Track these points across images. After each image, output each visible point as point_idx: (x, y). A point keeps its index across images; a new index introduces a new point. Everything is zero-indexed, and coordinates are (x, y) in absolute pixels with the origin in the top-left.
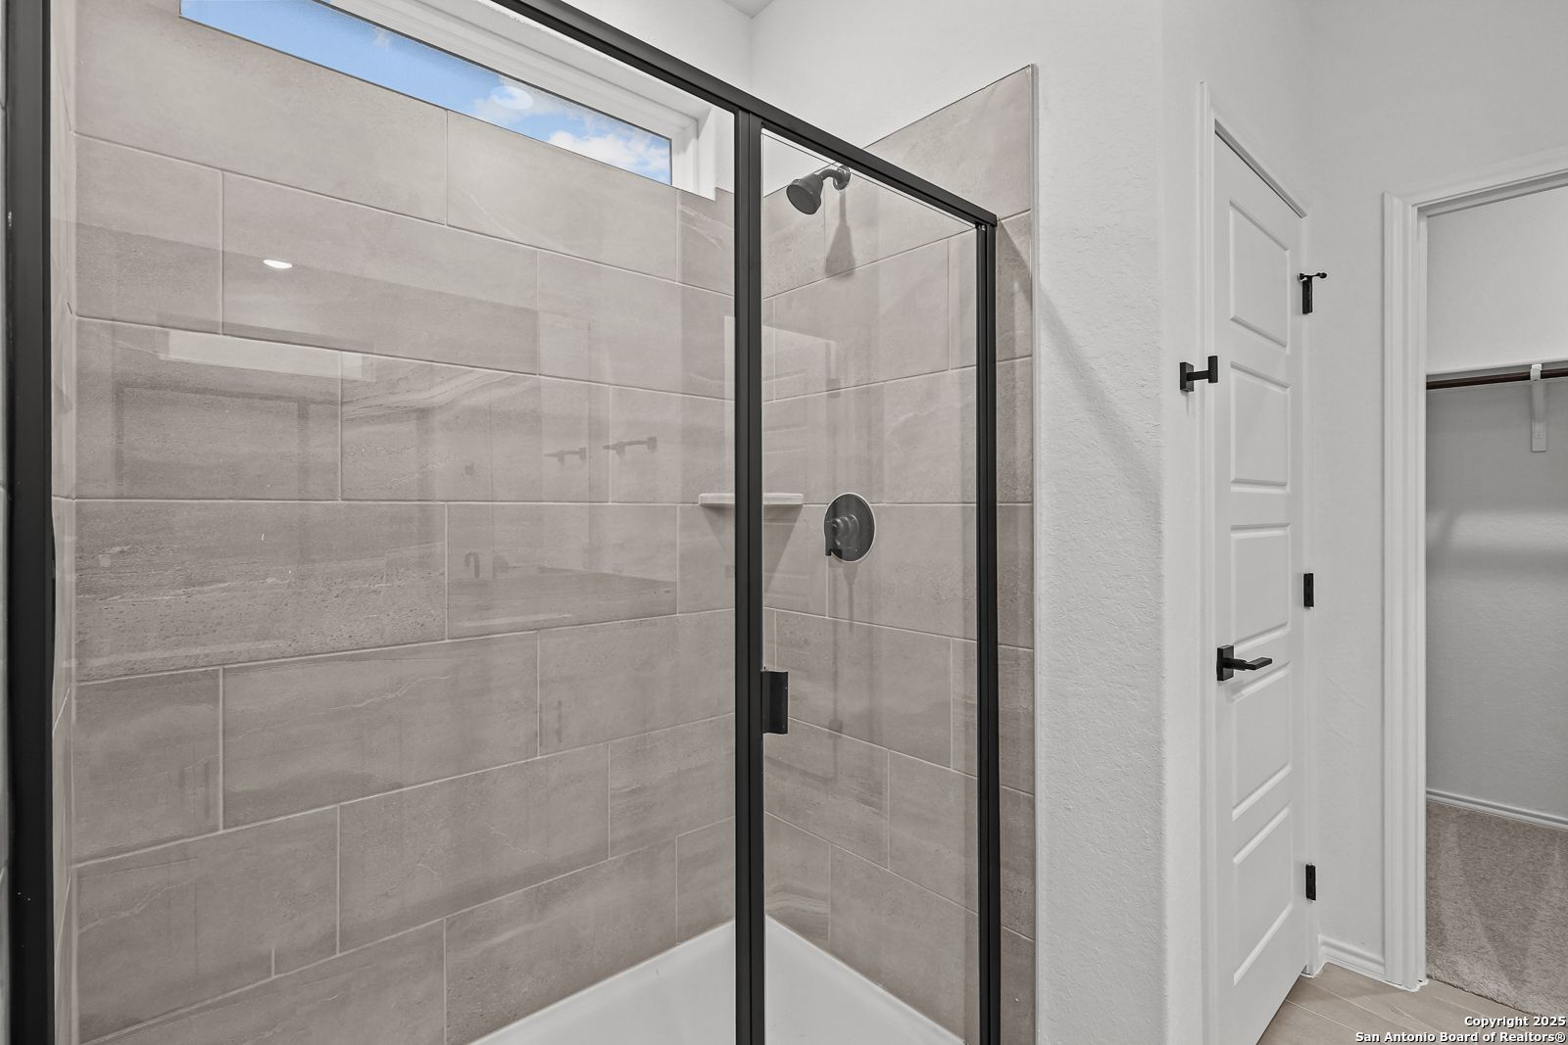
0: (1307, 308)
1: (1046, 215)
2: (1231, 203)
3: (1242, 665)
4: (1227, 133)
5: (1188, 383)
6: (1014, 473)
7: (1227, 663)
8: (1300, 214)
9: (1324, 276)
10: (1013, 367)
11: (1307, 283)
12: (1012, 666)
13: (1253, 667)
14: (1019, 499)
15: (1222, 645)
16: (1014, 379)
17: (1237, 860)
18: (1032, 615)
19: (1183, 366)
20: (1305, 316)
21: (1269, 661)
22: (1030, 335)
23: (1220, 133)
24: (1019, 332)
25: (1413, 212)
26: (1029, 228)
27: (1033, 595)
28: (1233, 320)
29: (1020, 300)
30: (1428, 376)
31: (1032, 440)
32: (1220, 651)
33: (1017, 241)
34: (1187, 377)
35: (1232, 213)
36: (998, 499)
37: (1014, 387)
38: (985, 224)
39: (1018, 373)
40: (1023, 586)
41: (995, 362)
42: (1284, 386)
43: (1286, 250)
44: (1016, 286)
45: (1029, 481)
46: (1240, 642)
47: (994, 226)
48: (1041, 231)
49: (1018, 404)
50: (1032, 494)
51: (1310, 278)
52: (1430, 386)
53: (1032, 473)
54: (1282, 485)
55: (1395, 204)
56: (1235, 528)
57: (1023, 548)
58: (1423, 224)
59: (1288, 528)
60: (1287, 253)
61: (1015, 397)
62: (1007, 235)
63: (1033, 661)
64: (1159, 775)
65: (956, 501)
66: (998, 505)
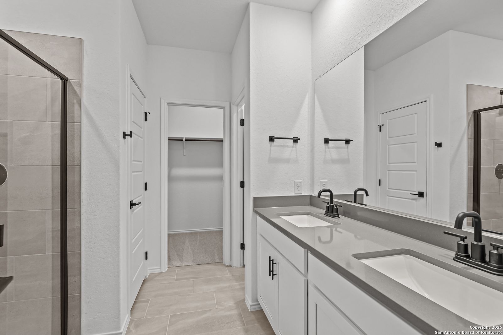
0: (146, 120)
1: (85, 83)
2: (133, 94)
3: (135, 204)
4: (132, 78)
5: (125, 137)
6: (74, 156)
7: (132, 204)
8: (145, 98)
9: (150, 113)
10: (74, 125)
11: (146, 114)
12: (72, 215)
13: (138, 204)
14: (75, 164)
15: (131, 200)
16: (74, 129)
17: (133, 252)
18: (80, 198)
19: (124, 132)
20: (146, 122)
21: (140, 203)
22: (80, 116)
23: (131, 77)
24: (76, 115)
25: (166, 104)
26: (80, 85)
27: (80, 193)
28: (133, 122)
29: (76, 106)
30: (168, 137)
31: (80, 147)
32: (131, 202)
33: (76, 88)
34: (125, 135)
35: (133, 96)
36: (67, 164)
37: (74, 131)
38: (64, 80)
39: (75, 127)
40: (77, 190)
41: (67, 122)
42: (142, 138)
43: (142, 105)
44: (75, 101)
45: (79, 159)
46: (134, 199)
47: (67, 80)
48: (84, 88)
49: (75, 136)
50: (80, 163)
51: (147, 113)
52: (169, 140)
53: (80, 157)
54: (141, 162)
55: (163, 101)
56: (133, 172)
57: (77, 179)
58: (168, 107)
59: (143, 172)
60: (143, 106)
61: (74, 134)
62: (72, 85)
63: (80, 212)
64: (119, 233)
65: (49, 165)
66: (67, 166)
